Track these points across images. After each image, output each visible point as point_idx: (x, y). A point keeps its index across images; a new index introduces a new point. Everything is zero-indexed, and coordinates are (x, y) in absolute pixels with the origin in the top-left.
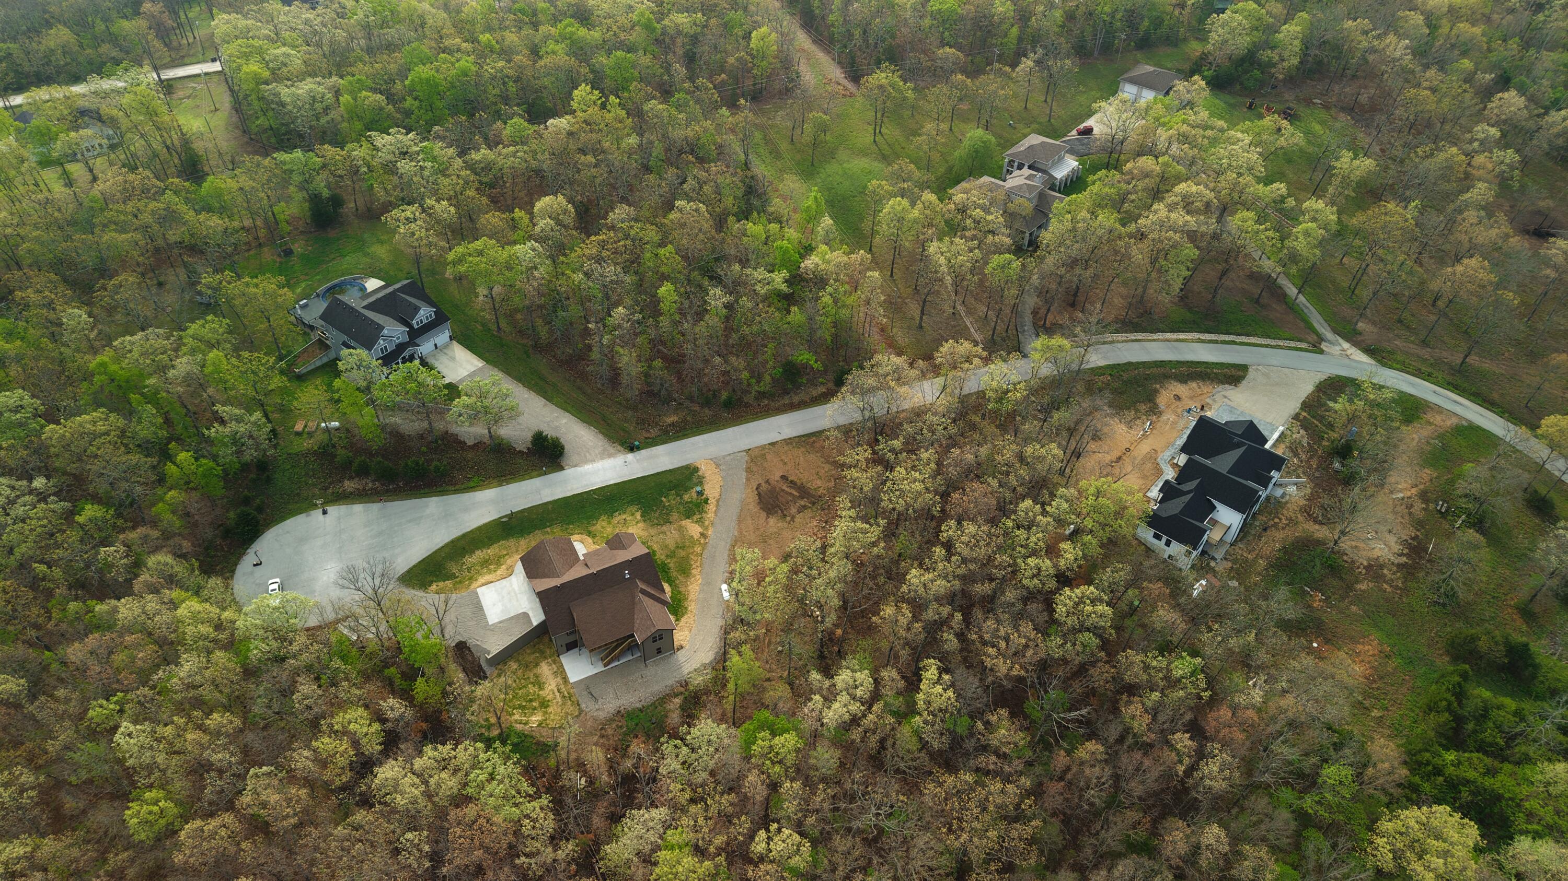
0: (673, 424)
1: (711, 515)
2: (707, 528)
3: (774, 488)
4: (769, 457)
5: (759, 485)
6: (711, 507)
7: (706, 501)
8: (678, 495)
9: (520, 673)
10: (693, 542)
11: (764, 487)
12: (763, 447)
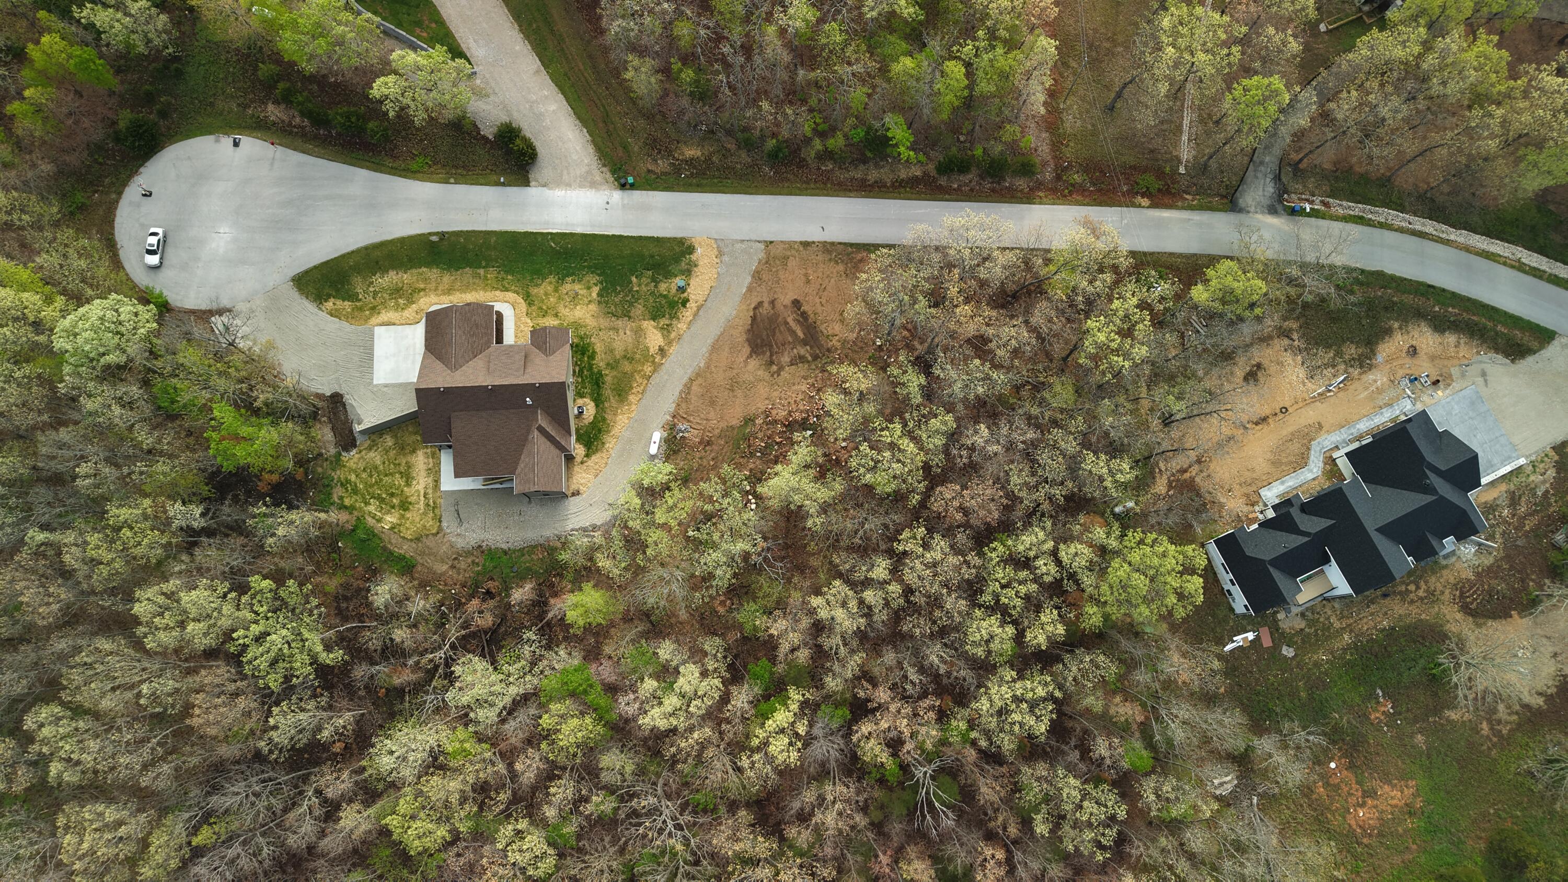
0: (690, 162)
1: (682, 326)
2: (670, 343)
3: (776, 315)
4: (792, 263)
5: (760, 304)
6: (687, 314)
7: (685, 302)
8: (654, 280)
9: (392, 454)
10: (647, 357)
11: (766, 309)
12: (790, 245)
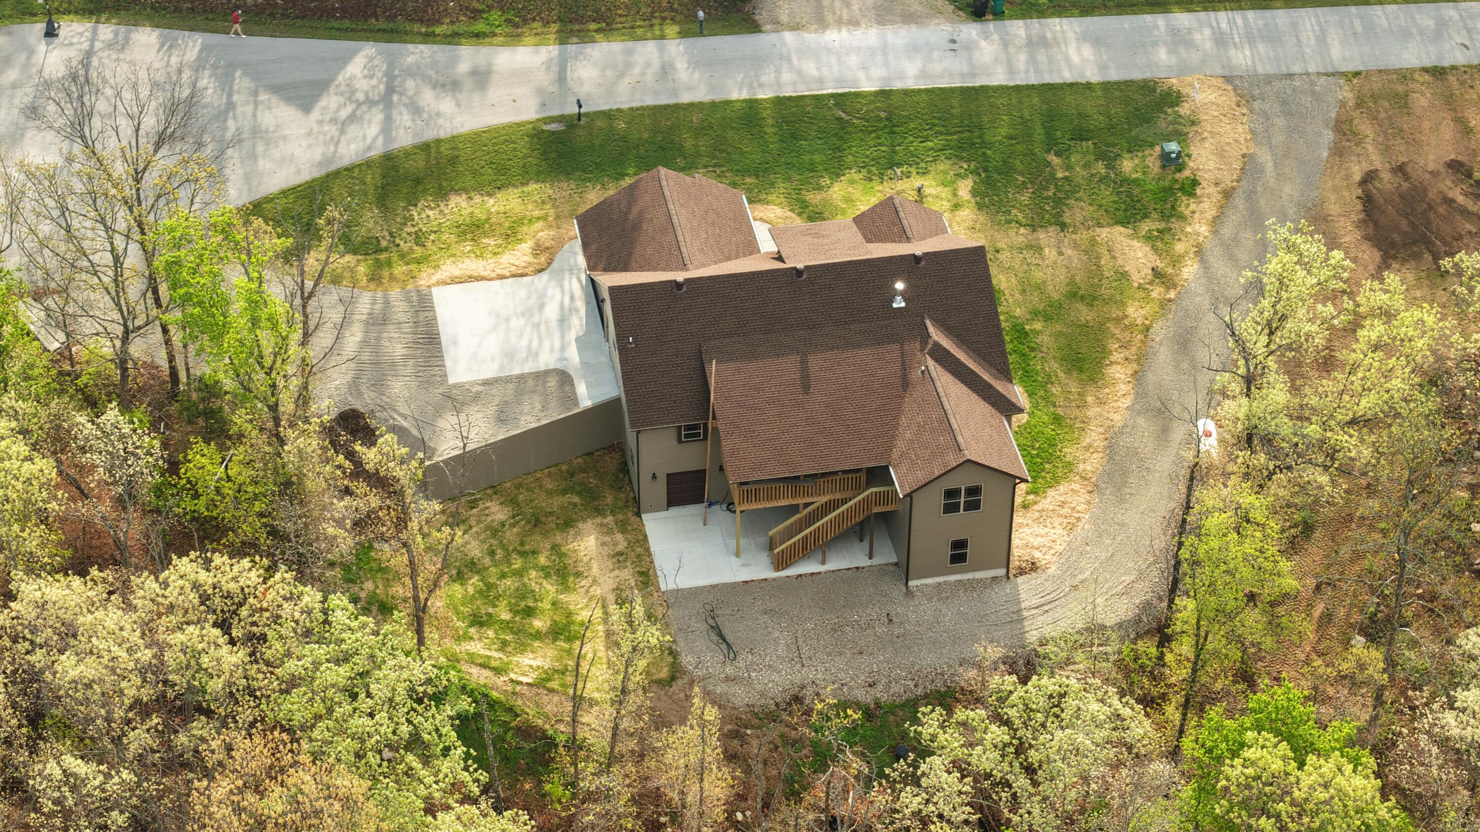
1: (1199, 228)
2: (1177, 261)
3: (1419, 190)
4: (1416, 103)
5: (1373, 174)
6: (1203, 206)
7: (1189, 187)
9: (511, 535)
